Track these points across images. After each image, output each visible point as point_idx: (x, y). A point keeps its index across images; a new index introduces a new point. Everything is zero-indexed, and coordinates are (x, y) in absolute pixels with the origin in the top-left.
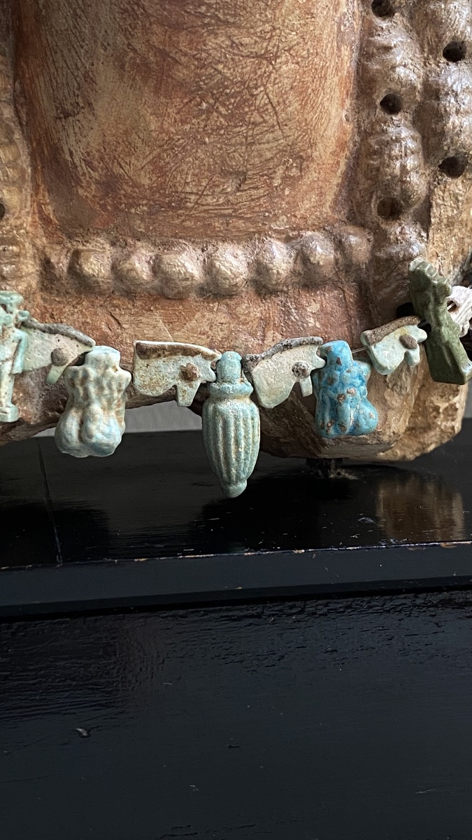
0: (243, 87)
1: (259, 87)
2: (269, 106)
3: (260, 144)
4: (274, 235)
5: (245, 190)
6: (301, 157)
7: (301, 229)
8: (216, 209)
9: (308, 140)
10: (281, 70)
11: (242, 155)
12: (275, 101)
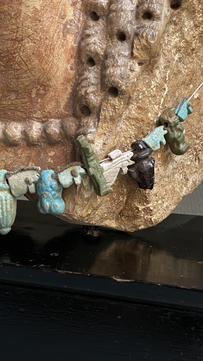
0: (8, 53)
1: (16, 53)
2: (23, 62)
3: (22, 78)
4: (36, 120)
5: (19, 99)
6: (44, 85)
7: (49, 118)
8: (8, 107)
9: (46, 78)
10: (26, 46)
11: (15, 83)
12: (25, 59)
